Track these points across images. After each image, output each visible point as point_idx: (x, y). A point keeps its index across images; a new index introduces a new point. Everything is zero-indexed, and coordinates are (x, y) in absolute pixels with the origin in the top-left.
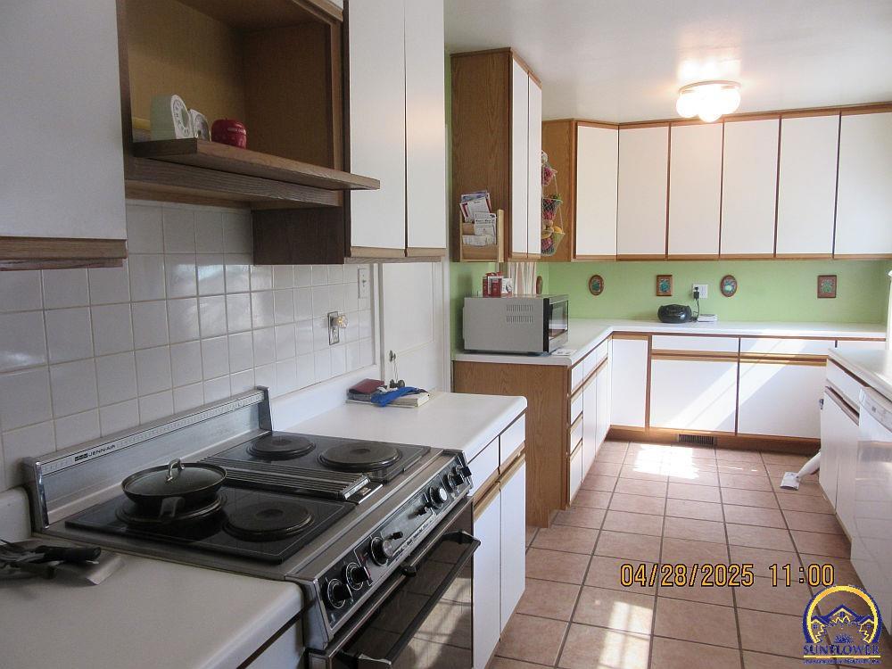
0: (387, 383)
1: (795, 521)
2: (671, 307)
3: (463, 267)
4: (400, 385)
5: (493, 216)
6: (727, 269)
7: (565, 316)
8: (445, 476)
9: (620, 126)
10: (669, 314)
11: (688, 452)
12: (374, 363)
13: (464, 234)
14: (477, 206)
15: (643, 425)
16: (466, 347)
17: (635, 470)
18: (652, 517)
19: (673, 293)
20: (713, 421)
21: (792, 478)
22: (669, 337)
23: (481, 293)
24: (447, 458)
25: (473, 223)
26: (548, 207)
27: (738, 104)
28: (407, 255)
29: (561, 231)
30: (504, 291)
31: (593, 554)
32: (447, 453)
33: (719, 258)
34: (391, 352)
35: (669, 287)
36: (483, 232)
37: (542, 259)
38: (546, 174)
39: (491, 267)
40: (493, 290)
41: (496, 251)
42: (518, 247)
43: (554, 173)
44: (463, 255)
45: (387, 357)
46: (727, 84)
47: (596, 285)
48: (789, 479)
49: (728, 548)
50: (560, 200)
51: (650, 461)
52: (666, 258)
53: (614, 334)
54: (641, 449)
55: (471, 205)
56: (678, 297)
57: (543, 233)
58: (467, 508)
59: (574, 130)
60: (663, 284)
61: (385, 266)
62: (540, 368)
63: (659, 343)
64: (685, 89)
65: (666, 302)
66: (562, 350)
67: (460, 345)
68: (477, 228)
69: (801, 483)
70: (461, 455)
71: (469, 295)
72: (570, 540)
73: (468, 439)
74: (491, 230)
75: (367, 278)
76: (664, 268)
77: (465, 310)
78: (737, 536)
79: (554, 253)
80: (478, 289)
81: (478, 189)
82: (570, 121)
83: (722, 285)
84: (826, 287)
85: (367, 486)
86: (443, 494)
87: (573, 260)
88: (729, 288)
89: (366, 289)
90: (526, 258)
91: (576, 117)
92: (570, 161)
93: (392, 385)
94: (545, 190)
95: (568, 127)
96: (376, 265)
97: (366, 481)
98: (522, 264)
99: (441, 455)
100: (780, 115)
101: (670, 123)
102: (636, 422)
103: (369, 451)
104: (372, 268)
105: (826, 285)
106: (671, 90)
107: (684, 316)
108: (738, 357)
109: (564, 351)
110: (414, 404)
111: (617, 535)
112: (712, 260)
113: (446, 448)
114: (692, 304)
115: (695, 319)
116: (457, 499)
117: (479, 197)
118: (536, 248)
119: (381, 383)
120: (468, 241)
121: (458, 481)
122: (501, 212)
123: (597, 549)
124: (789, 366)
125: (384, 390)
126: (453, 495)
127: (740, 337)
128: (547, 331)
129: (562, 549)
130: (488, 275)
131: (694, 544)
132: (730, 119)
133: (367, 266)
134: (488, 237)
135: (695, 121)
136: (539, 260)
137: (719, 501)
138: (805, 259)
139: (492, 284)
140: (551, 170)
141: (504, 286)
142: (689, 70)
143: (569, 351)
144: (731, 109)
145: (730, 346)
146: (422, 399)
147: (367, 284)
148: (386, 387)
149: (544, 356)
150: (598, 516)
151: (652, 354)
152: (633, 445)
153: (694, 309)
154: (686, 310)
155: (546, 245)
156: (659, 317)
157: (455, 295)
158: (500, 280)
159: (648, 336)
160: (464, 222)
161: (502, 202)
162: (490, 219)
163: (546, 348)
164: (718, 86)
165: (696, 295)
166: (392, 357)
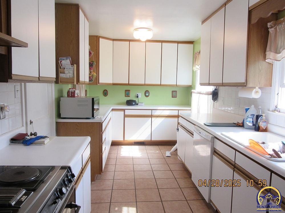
0: (29, 134)
1: (172, 167)
2: (130, 100)
3: (60, 86)
4: (35, 134)
5: (72, 67)
6: (147, 88)
7: (98, 104)
8: (64, 180)
9: (114, 40)
10: (130, 103)
11: (137, 147)
12: (23, 126)
13: (60, 73)
14: (66, 62)
15: (122, 140)
16: (62, 116)
17: (121, 155)
18: (130, 172)
19: (130, 96)
20: (144, 137)
21: (169, 153)
22: (130, 110)
23: (66, 95)
24: (64, 170)
25: (64, 69)
26: (91, 65)
27: (152, 37)
28: (40, 80)
29: (95, 74)
30: (76, 95)
31: (112, 190)
32: (63, 168)
33: (145, 85)
34: (31, 120)
35: (129, 94)
36: (68, 73)
37: (89, 84)
38: (90, 53)
39: (70, 86)
40: (71, 94)
41: (74, 80)
42: (82, 79)
43: (93, 53)
44: (60, 81)
45: (29, 123)
46: (149, 29)
47: (105, 93)
48: (168, 154)
49: (155, 180)
50: (95, 63)
51: (126, 152)
52: (129, 84)
53: (113, 110)
54: (122, 148)
55: (63, 62)
56: (132, 97)
57: (90, 74)
58: (73, 192)
59: (98, 40)
60: (127, 93)
61: (27, 84)
62: (90, 123)
63: (127, 112)
64: (136, 29)
65: (128, 99)
66: (98, 116)
67: (59, 115)
68: (66, 71)
69: (171, 155)
70: (69, 168)
71: (62, 97)
72: (103, 185)
73: (70, 159)
74: (72, 72)
75: (19, 89)
76: (127, 88)
77: (61, 102)
78: (158, 175)
79: (93, 82)
80: (65, 94)
81: (67, 56)
82: (97, 36)
83: (145, 93)
84: (174, 94)
85: (24, 195)
86: (64, 190)
87: (98, 84)
88: (147, 94)
89: (18, 94)
90: (84, 83)
91: (99, 35)
92: (97, 50)
93: (31, 134)
94: (90, 59)
95: (96, 38)
96: (23, 84)
97: (24, 192)
98: (81, 85)
99: (60, 169)
100: (162, 42)
101: (129, 41)
102: (120, 139)
103: (24, 172)
104: (21, 85)
105: (174, 93)
106: (131, 29)
107: (134, 103)
108: (151, 116)
109: (99, 117)
110: (43, 143)
111: (119, 181)
112: (143, 85)
113: (62, 165)
114: (136, 99)
115: (137, 104)
116: (69, 189)
117: (67, 59)
118: (87, 80)
119: (26, 135)
120: (62, 76)
121: (70, 181)
122: (75, 65)
123: (113, 187)
124: (166, 118)
125: (28, 138)
126: (68, 188)
127: (152, 110)
128: (93, 109)
129: (101, 189)
130: (70, 89)
131: (145, 180)
132: (148, 41)
133: (19, 84)
134: (71, 74)
135: (138, 41)
136: (88, 84)
137: (149, 163)
138: (169, 86)
139: (71, 92)
140: (91, 52)
141: (76, 93)
142: (137, 23)
143: (101, 116)
144: (150, 38)
145: (149, 113)
146: (47, 141)
147: (19, 92)
148: (29, 136)
149: (92, 119)
150: (112, 174)
151: (125, 116)
152: (119, 146)
153: (137, 101)
154: (135, 101)
155: (90, 79)
156: (126, 104)
157: (57, 96)
158: (74, 91)
159: (124, 110)
160: (60, 68)
161: (76, 61)
162: (71, 67)
163: (93, 116)
164: (147, 30)
165: (137, 97)
166: (31, 122)
